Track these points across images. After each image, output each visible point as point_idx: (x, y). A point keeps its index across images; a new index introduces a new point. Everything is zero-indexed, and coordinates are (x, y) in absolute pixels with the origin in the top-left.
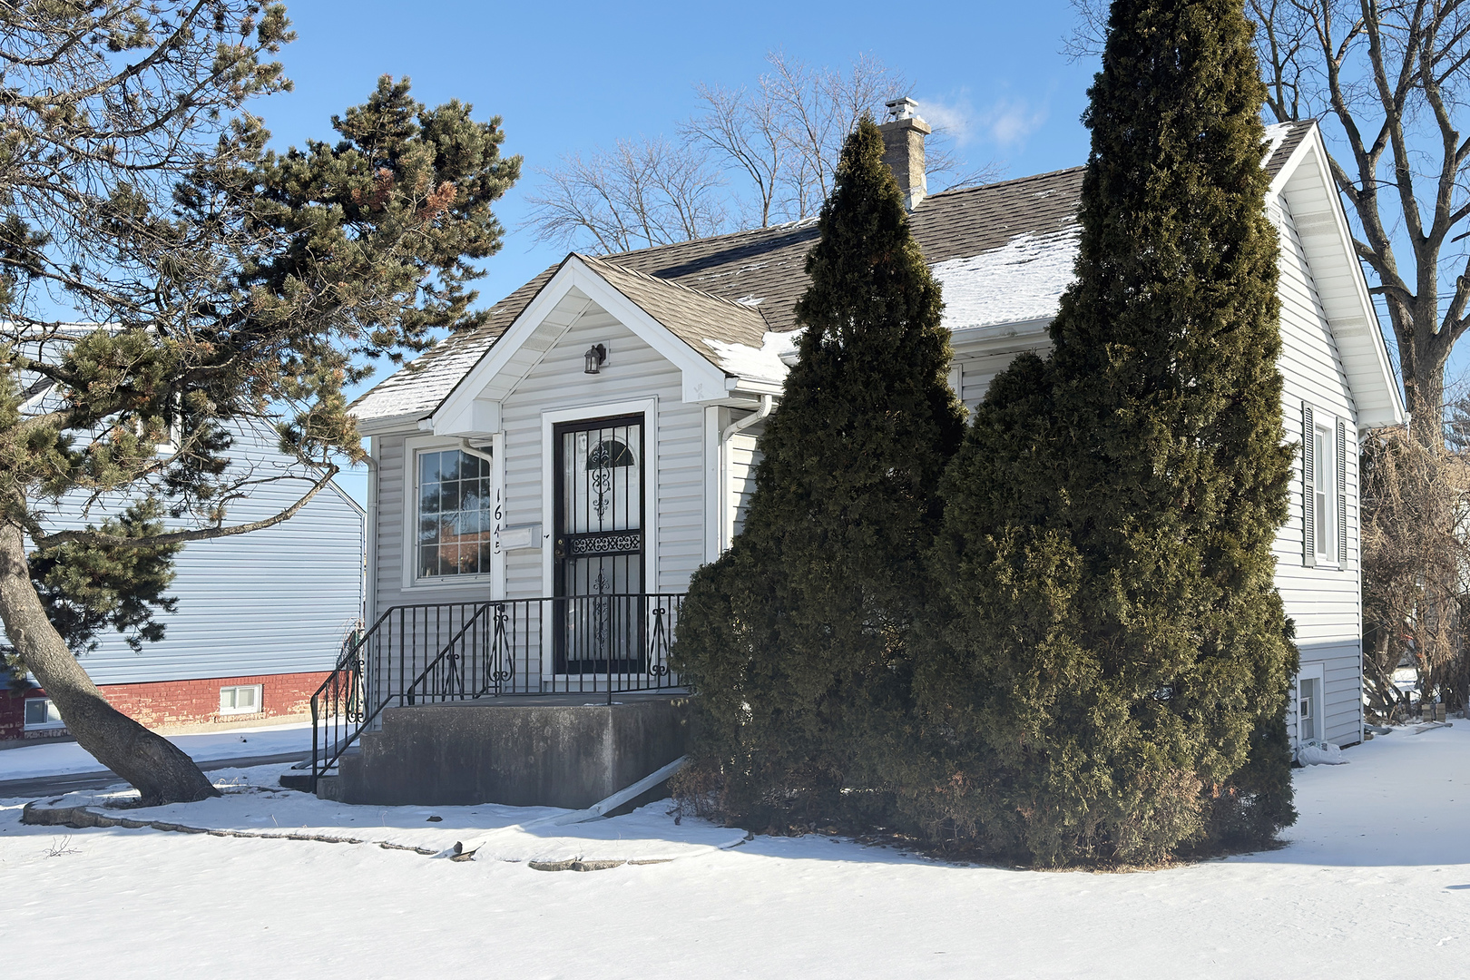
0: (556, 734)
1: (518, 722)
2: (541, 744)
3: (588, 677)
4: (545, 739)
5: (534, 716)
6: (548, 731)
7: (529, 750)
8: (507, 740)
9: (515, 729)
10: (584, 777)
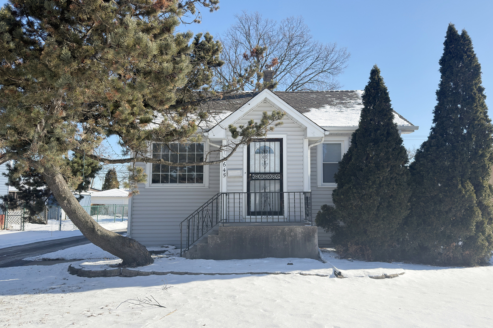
0: (296, 235)
1: (280, 231)
2: (290, 238)
3: (258, 217)
4: (291, 236)
5: (286, 229)
6: (292, 234)
7: (284, 240)
8: (275, 237)
9: (278, 233)
10: (308, 248)
